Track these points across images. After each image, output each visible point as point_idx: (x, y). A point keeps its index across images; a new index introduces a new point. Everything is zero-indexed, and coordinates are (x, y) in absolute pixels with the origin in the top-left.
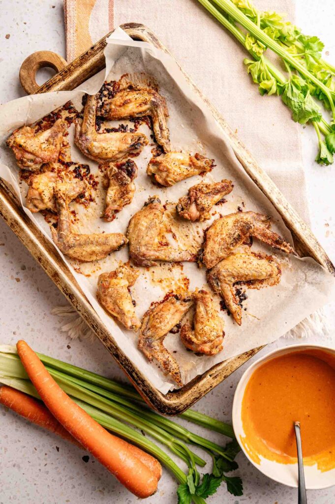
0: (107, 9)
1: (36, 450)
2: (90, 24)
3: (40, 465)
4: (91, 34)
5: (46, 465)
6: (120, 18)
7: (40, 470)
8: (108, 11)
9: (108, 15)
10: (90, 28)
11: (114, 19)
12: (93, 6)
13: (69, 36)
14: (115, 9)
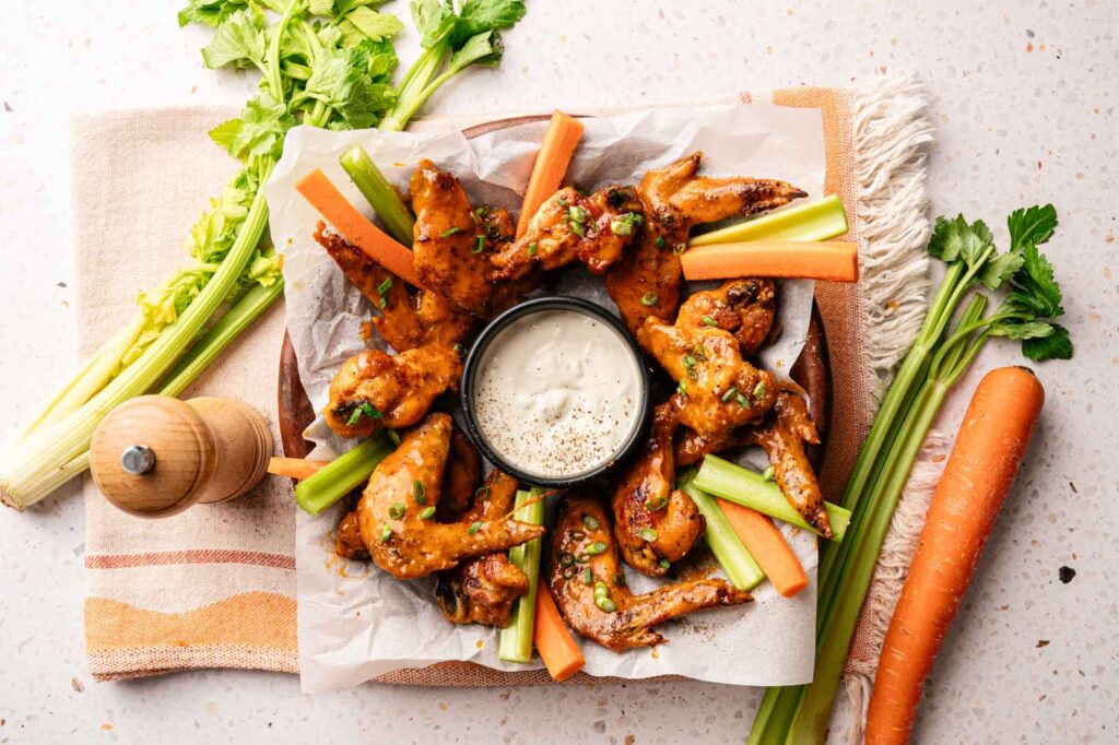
0: (133, 569)
1: (1044, 697)
2: (168, 611)
3: (1082, 688)
4: (193, 607)
5: (1081, 672)
6: (157, 538)
7: (1094, 687)
8: (138, 568)
9: (147, 567)
10: (179, 609)
11: (156, 551)
12: (125, 607)
13: (197, 663)
14: (133, 552)
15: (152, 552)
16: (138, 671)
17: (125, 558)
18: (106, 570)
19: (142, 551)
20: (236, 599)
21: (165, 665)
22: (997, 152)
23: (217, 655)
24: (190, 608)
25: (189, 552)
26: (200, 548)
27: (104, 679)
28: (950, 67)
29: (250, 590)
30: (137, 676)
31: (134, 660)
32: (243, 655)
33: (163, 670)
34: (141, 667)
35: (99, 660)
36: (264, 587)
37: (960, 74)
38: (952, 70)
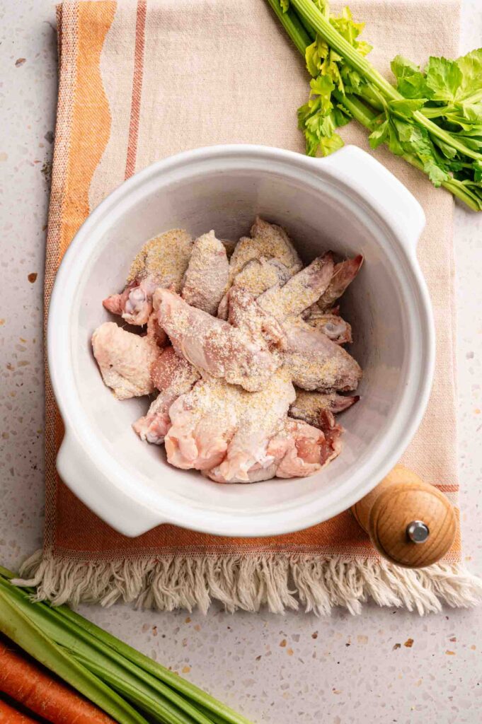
0: (134, 31)
2: (102, 57)
4: (103, 75)
8: (134, 35)
9: (135, 41)
10: (103, 65)
11: (145, 48)
12: (108, 26)
14: (146, 31)
15: (145, 46)
16: (61, 33)
17: (143, 26)
18: (135, 11)
19: (146, 38)
20: (107, 105)
21: (64, 53)
22: (394, 721)
23: (68, 90)
24: (102, 73)
25: (142, 73)
26: (143, 80)
27: (58, 10)
28: (455, 687)
29: (112, 116)
30: (58, 32)
31: (69, 31)
32: (67, 108)
33: (61, 51)
34: (64, 35)
35: (72, 7)
36: (115, 126)
37: (450, 694)
38: (453, 689)
